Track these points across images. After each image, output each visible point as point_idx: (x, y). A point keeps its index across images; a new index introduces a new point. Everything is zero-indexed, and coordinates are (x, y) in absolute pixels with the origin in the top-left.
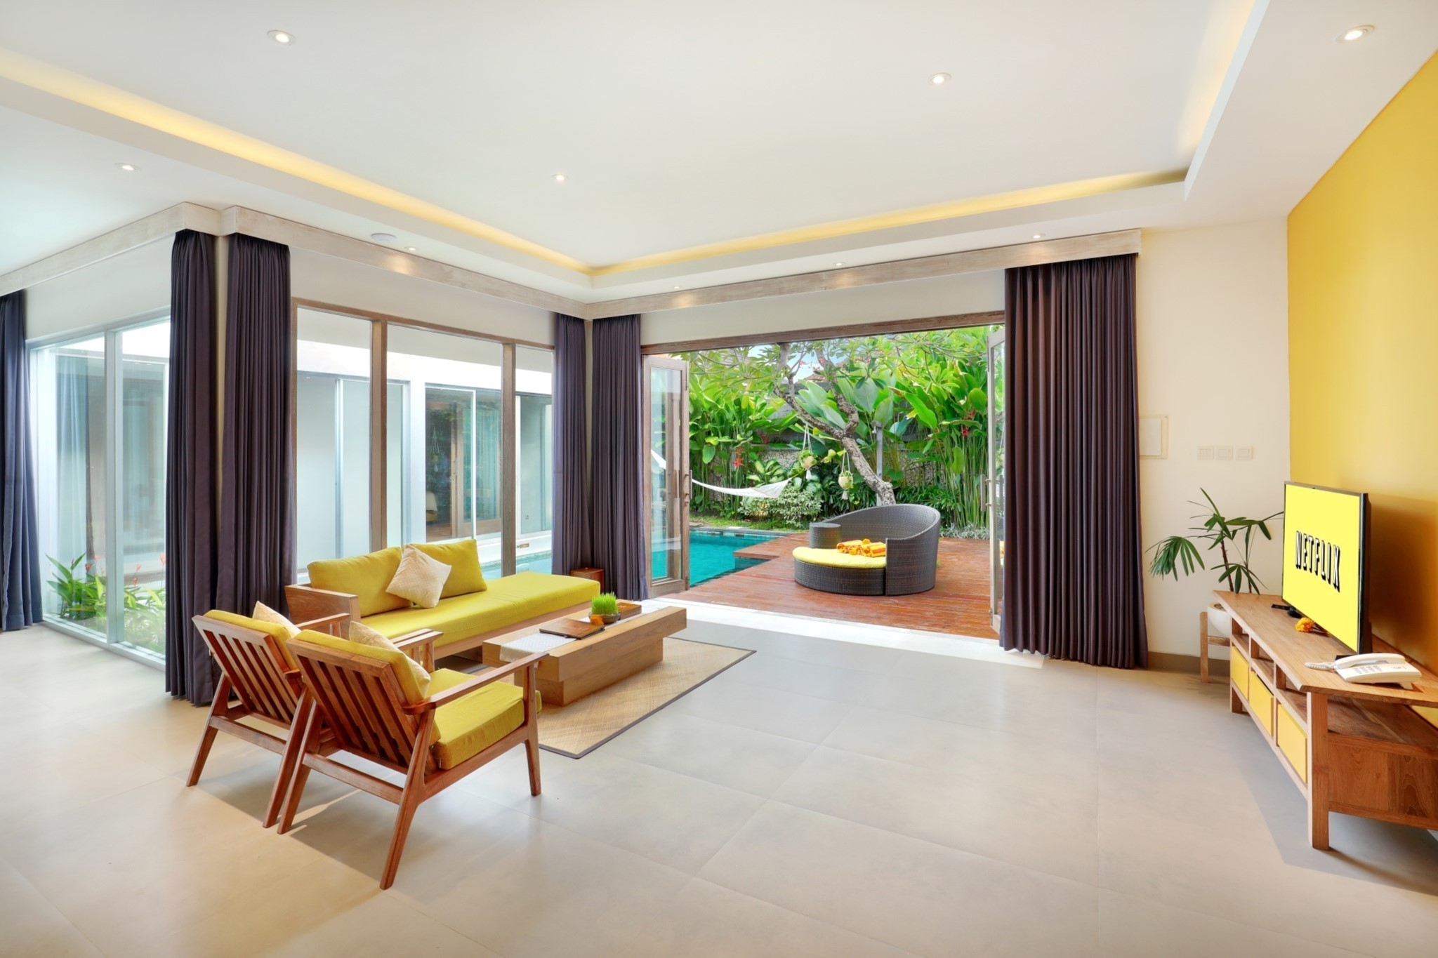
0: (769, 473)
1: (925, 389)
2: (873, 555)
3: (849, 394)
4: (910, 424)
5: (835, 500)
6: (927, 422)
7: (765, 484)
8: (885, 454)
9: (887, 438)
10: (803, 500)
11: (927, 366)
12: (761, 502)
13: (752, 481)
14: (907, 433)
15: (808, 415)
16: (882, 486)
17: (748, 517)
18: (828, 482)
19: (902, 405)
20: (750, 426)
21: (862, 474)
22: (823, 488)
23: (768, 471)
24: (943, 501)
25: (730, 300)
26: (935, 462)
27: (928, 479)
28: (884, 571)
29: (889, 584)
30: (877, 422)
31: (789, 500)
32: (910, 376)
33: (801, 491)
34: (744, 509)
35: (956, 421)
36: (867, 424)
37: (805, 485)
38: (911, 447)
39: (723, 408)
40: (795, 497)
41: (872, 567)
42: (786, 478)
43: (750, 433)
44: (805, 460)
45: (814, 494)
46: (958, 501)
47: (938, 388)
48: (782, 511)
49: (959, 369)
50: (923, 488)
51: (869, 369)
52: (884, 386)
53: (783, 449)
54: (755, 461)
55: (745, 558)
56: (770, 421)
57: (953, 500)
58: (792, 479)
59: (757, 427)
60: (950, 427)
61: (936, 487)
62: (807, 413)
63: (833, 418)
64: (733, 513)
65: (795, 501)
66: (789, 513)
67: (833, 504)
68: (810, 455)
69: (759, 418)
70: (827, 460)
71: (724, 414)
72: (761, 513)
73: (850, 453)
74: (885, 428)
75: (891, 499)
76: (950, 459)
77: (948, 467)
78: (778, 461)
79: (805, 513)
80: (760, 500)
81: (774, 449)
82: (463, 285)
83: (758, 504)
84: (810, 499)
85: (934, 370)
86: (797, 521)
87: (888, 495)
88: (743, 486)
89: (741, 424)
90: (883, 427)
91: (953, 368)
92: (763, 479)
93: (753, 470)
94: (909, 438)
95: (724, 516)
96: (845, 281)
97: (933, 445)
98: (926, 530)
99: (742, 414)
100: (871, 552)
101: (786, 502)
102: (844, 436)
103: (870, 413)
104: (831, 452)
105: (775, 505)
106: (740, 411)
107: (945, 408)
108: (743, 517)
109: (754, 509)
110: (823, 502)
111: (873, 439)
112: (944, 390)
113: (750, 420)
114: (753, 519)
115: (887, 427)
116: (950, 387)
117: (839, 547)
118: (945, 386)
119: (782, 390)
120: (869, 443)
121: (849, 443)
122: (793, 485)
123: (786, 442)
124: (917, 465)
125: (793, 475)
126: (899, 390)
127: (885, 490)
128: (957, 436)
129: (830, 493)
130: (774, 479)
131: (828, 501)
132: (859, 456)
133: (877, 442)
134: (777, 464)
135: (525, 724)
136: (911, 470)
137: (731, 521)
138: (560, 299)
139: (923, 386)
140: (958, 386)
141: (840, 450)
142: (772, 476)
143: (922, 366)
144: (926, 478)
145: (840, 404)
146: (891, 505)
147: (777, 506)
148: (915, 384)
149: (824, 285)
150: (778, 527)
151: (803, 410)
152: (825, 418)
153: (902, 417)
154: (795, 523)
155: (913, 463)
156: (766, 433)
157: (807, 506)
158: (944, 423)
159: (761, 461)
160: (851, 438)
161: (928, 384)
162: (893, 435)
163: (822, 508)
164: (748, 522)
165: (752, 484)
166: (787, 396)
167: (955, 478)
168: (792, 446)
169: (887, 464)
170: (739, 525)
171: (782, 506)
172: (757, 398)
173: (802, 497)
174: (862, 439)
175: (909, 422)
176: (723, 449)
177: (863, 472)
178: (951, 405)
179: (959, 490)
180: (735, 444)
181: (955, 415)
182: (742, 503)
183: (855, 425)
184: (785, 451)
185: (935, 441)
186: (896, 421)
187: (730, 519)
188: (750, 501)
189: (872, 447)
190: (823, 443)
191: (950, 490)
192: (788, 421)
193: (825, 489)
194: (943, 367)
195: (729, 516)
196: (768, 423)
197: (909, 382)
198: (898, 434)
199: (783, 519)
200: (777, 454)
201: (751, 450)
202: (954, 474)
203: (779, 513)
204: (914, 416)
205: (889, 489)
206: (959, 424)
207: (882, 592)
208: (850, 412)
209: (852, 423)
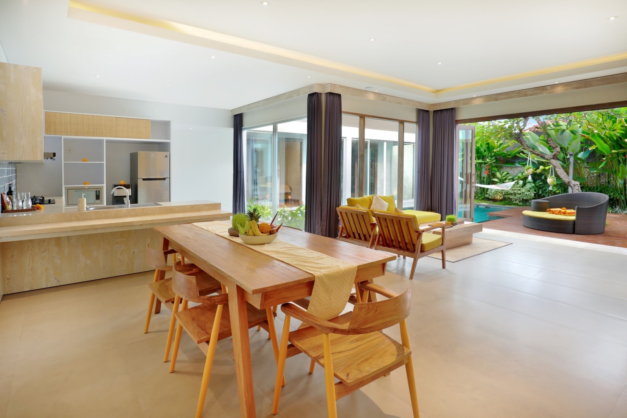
0: (504, 178)
1: (602, 134)
2: (568, 215)
3: (554, 138)
4: (591, 153)
5: (543, 192)
6: (604, 151)
7: (502, 183)
8: (575, 169)
9: (575, 160)
10: (524, 191)
11: (603, 122)
12: (499, 192)
13: (494, 181)
14: (589, 158)
15: (531, 149)
16: (573, 183)
17: (491, 200)
18: (539, 183)
19: (588, 142)
20: (494, 155)
21: (561, 177)
22: (535, 186)
23: (503, 177)
24: (612, 194)
25: (500, 100)
26: (607, 173)
27: (602, 182)
28: (574, 222)
29: (576, 228)
30: (570, 151)
31: (516, 191)
32: (592, 127)
33: (522, 187)
34: (489, 195)
35: (622, 151)
36: (563, 153)
37: (524, 184)
38: (591, 165)
39: (479, 146)
40: (519, 190)
41: (567, 220)
42: (513, 180)
43: (494, 158)
44: (528, 170)
45: (530, 188)
46: (622, 194)
47: (610, 133)
48: (511, 197)
49: (625, 123)
50: (599, 187)
51: (567, 126)
52: (577, 134)
53: (511, 166)
54: (496, 172)
55: (494, 216)
56: (505, 152)
57: (619, 194)
58: (518, 181)
59: (497, 155)
60: (618, 153)
61: (608, 187)
62: (530, 148)
63: (543, 150)
64: (483, 197)
65: (519, 192)
66: (515, 198)
67: (541, 194)
68: (531, 168)
69: (499, 151)
70: (538, 171)
71: (480, 149)
72: (498, 197)
73: (555, 167)
74: (575, 155)
75: (579, 190)
76: (618, 171)
77: (616, 176)
78: (509, 172)
79: (525, 198)
80: (499, 191)
81: (507, 166)
82: (390, 102)
83: (498, 193)
84: (528, 191)
85: (608, 124)
86: (520, 202)
87: (577, 188)
88: (489, 184)
89: (489, 154)
90: (574, 154)
91: (621, 122)
92: (500, 181)
93: (494, 176)
94: (590, 161)
95: (478, 199)
96: (559, 90)
97: (606, 164)
98: (600, 204)
99: (489, 148)
100: (567, 214)
101: (514, 192)
102: (551, 159)
103: (566, 147)
104: (541, 167)
105: (507, 193)
106: (488, 148)
107: (614, 144)
108: (488, 199)
109: (495, 195)
110: (535, 193)
111: (567, 160)
112: (615, 134)
113: (494, 152)
114: (494, 200)
115: (577, 154)
116: (618, 133)
117: (548, 211)
118: (615, 132)
119: (516, 136)
120: (565, 163)
121: (554, 162)
122: (518, 184)
123: (513, 163)
124: (595, 175)
125: (518, 179)
126: (585, 135)
127: (575, 186)
128: (622, 159)
129: (540, 188)
130: (507, 181)
131: (538, 192)
132: (560, 168)
133: (570, 162)
134: (508, 173)
135: (442, 245)
136: (591, 177)
137: (482, 201)
138: (421, 103)
139: (601, 132)
140: (624, 132)
141: (546, 166)
142: (505, 179)
143: (600, 122)
144: (601, 182)
145: (549, 143)
146: (579, 192)
147: (508, 194)
148: (596, 131)
149: (548, 92)
150: (508, 205)
151: (528, 146)
152: (539, 150)
153: (586, 149)
154: (518, 203)
155: (593, 174)
156: (502, 158)
157: (526, 195)
158: (614, 151)
159: (500, 172)
160: (556, 159)
161: (604, 131)
162: (580, 159)
163: (534, 196)
164: (492, 202)
165: (494, 183)
166: (519, 139)
167: (620, 182)
168: (517, 165)
169: (575, 174)
170: (486, 203)
171: (511, 194)
172: (498, 141)
173: (523, 190)
174: (561, 161)
175: (591, 152)
176: (478, 166)
177: (562, 176)
178: (619, 142)
179: (623, 189)
180: (485, 163)
181: (621, 147)
182: (488, 192)
183: (558, 153)
184: (513, 167)
185: (607, 162)
186: (582, 151)
187: (481, 200)
188: (493, 191)
189: (567, 165)
190: (537, 163)
191: (617, 190)
192: (515, 152)
193: (537, 187)
194: (614, 122)
195: (481, 198)
196: (504, 153)
197: (591, 130)
198: (583, 158)
199: (511, 201)
200: (508, 168)
201: (494, 167)
202: (620, 180)
203: (509, 197)
204: (594, 148)
205: (577, 185)
206: (624, 152)
207: (572, 232)
208: (555, 147)
209: (556, 152)
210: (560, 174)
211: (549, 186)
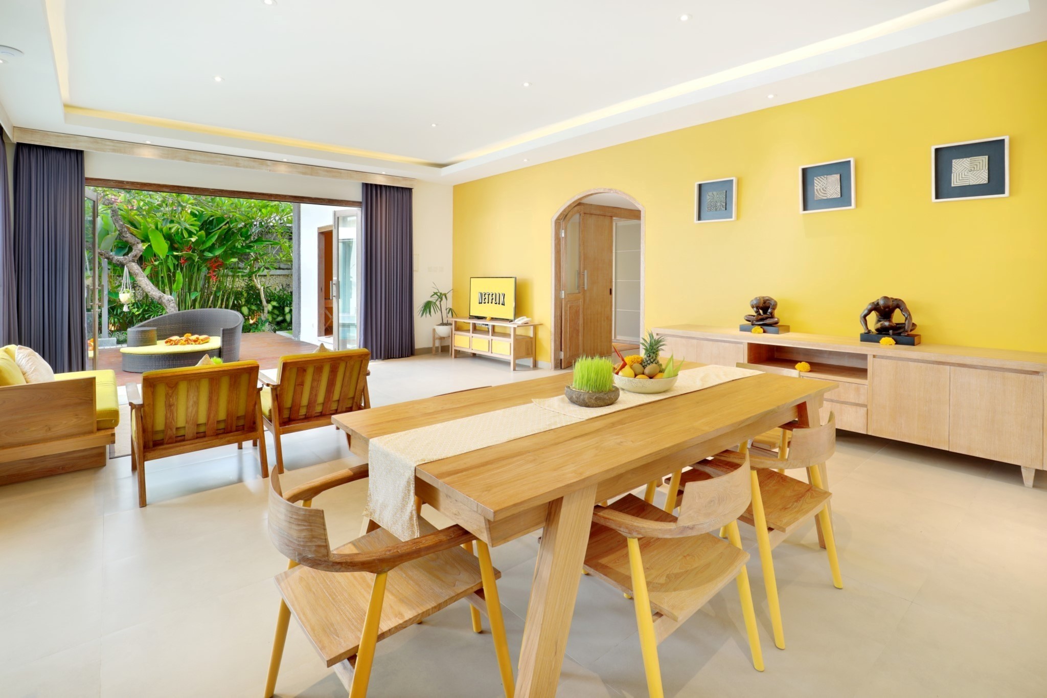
6: (159, 252)
16: (167, 299)
28: (223, 349)
73: (135, 275)
87: (172, 305)
102: (130, 261)
117: (167, 342)
121: (134, 266)
127: (170, 302)
177: (146, 289)
206: (181, 255)
208: (136, 243)
209: (139, 252)
210: (145, 286)
211: (122, 305)
